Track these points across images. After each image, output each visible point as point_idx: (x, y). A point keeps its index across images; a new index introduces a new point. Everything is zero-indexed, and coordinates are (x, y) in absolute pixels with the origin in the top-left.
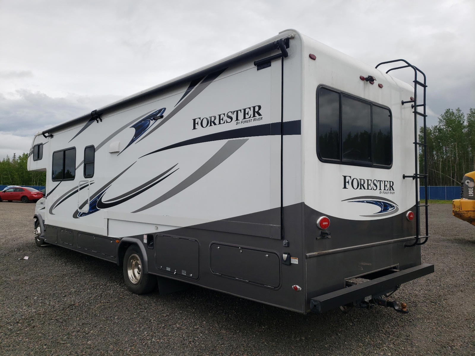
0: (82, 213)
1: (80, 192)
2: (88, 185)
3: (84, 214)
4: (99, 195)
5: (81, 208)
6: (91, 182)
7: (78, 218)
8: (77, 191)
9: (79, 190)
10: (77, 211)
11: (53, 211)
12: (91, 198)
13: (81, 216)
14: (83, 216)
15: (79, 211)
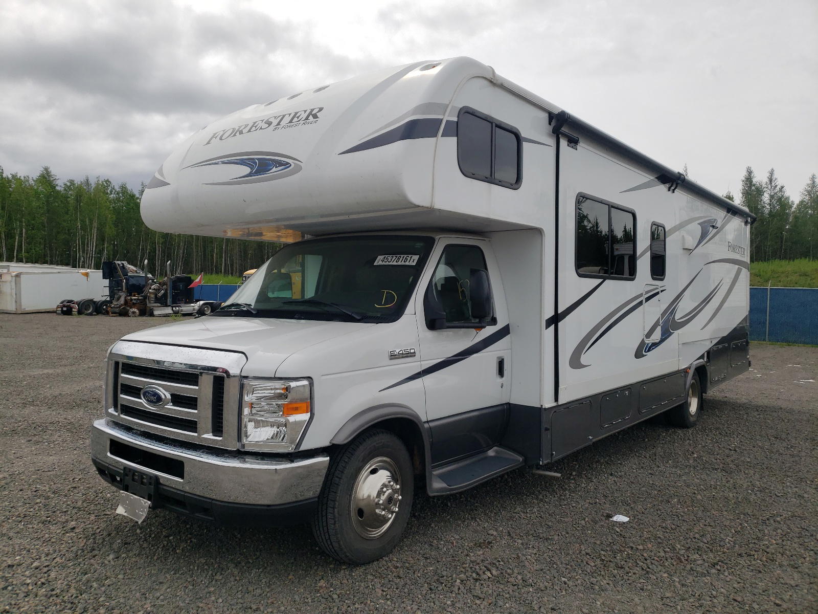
0: (650, 344)
1: (646, 305)
2: (658, 293)
3: (655, 345)
4: (672, 310)
5: (648, 335)
6: (662, 289)
7: (644, 356)
8: (641, 303)
9: (644, 301)
10: (643, 342)
11: (584, 359)
12: (663, 315)
13: (649, 351)
14: (653, 349)
15: (647, 341)
